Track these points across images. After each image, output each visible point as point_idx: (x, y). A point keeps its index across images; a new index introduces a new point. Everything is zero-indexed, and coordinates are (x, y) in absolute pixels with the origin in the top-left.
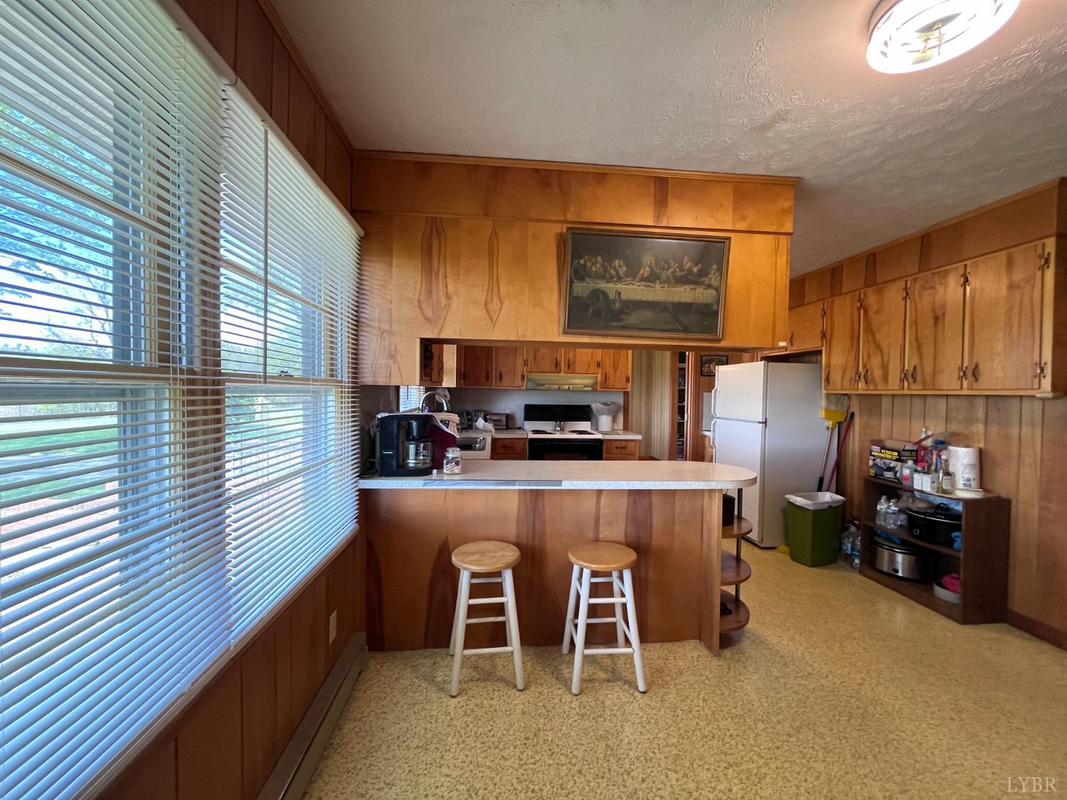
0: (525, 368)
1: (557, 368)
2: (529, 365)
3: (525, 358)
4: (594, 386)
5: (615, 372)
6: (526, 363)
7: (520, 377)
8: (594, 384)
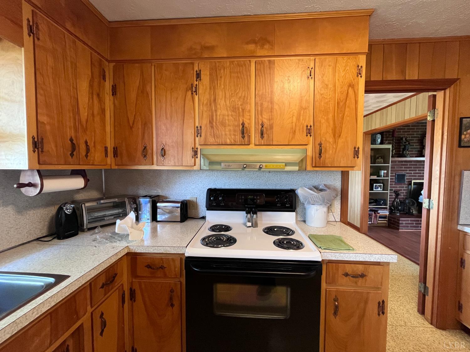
0: (197, 139)
1: (243, 137)
2: (203, 135)
3: (197, 124)
4: (302, 162)
5: (335, 142)
6: (198, 132)
7: (190, 153)
8: (302, 160)
